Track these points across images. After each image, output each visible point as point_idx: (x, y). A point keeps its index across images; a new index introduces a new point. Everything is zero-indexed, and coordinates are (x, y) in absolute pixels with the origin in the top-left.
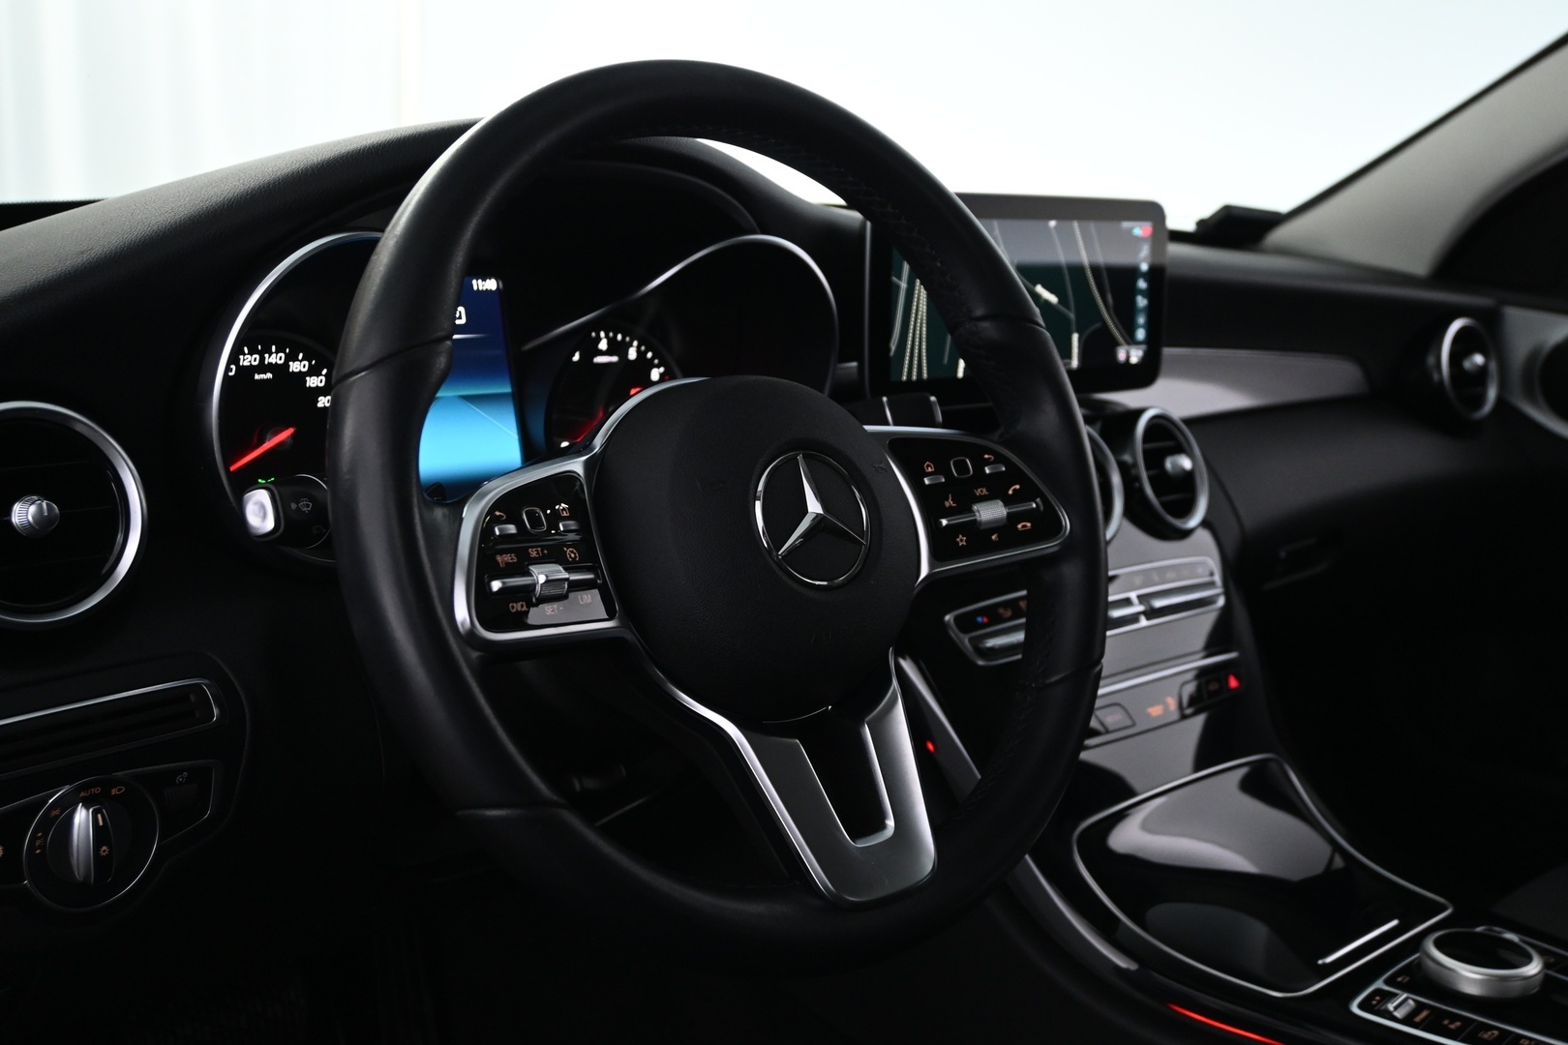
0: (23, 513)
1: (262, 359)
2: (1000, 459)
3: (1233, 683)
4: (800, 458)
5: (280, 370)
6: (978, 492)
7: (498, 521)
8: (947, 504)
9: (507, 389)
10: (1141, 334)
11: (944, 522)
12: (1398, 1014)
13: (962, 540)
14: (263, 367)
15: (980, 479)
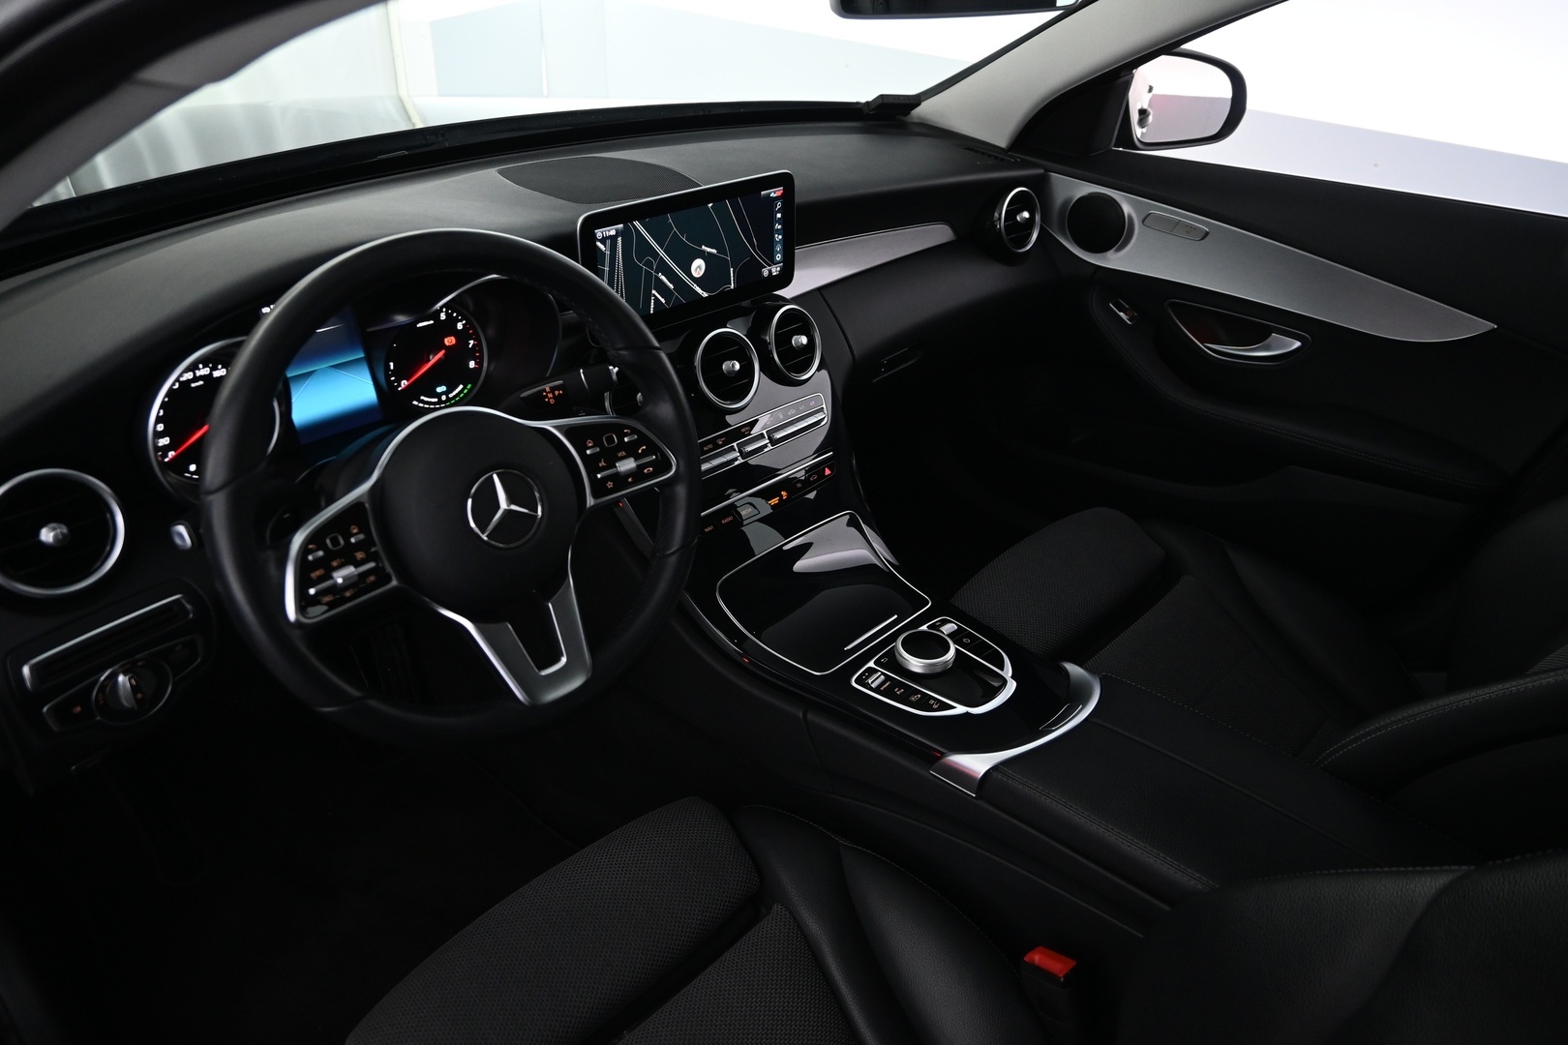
0: (47, 535)
1: (194, 374)
2: (634, 431)
3: (828, 472)
4: (495, 477)
5: (207, 378)
6: (620, 455)
7: (311, 552)
8: (600, 465)
9: (362, 355)
10: (778, 257)
11: (599, 476)
12: (873, 686)
13: (610, 485)
14: (196, 379)
15: (622, 445)
